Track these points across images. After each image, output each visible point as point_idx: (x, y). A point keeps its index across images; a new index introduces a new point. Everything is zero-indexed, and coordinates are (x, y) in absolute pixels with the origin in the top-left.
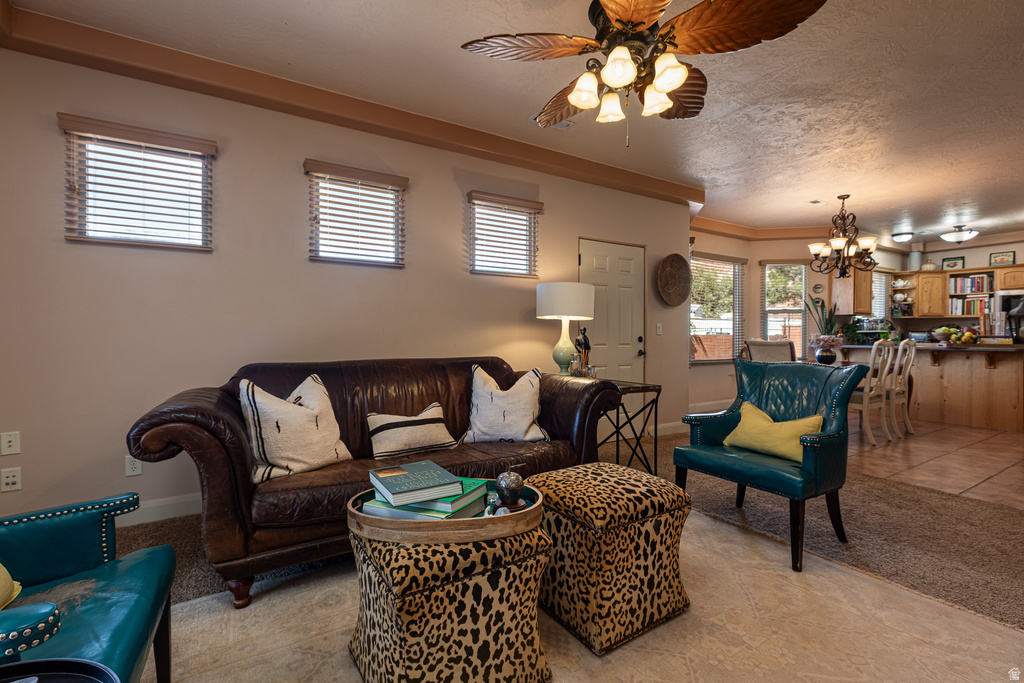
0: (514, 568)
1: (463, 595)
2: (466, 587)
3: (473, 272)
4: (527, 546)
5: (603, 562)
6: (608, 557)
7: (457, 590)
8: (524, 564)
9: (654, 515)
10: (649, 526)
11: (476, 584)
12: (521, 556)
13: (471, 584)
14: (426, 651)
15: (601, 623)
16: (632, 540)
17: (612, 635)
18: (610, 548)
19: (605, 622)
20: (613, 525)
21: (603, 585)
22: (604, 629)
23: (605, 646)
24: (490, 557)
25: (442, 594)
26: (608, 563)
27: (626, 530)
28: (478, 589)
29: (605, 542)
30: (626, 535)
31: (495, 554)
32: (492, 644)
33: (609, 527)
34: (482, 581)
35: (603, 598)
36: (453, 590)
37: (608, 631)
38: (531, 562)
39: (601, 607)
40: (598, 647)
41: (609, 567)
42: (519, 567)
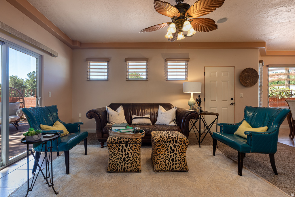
0: (131, 145)
1: (120, 147)
2: (120, 146)
3: (167, 80)
4: (134, 141)
5: (157, 151)
6: (158, 150)
7: (118, 145)
8: (134, 145)
9: (174, 143)
10: (172, 145)
11: (122, 146)
12: (133, 143)
13: (121, 145)
14: (113, 155)
15: (156, 165)
16: (166, 147)
17: (159, 169)
18: (159, 148)
19: (157, 165)
20: (159, 142)
21: (157, 156)
22: (157, 166)
23: (156, 170)
24: (125, 141)
25: (115, 145)
26: (158, 151)
27: (164, 144)
28: (123, 147)
29: (157, 146)
30: (164, 146)
31: (126, 141)
32: (126, 159)
33: (158, 142)
34: (124, 145)
35: (157, 159)
36: (117, 145)
37: (158, 167)
38: (135, 145)
39: (157, 161)
40: (155, 170)
41: (159, 152)
42: (133, 145)
